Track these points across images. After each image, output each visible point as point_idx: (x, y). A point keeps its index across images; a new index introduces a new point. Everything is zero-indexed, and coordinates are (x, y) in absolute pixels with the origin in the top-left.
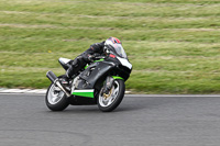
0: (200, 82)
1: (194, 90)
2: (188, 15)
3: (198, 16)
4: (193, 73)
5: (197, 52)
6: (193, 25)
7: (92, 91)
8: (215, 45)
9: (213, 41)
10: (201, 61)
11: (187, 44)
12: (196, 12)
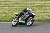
0: (6, 19)
1: (4, 21)
2: (3, 4)
3: (5, 5)
4: (4, 17)
5: (5, 13)
6: (4, 7)
7: (25, 21)
8: (9, 11)
9: (8, 10)
10: (6, 15)
11: (3, 11)
12: (4, 4)
